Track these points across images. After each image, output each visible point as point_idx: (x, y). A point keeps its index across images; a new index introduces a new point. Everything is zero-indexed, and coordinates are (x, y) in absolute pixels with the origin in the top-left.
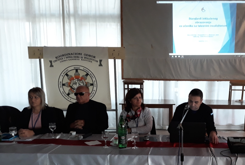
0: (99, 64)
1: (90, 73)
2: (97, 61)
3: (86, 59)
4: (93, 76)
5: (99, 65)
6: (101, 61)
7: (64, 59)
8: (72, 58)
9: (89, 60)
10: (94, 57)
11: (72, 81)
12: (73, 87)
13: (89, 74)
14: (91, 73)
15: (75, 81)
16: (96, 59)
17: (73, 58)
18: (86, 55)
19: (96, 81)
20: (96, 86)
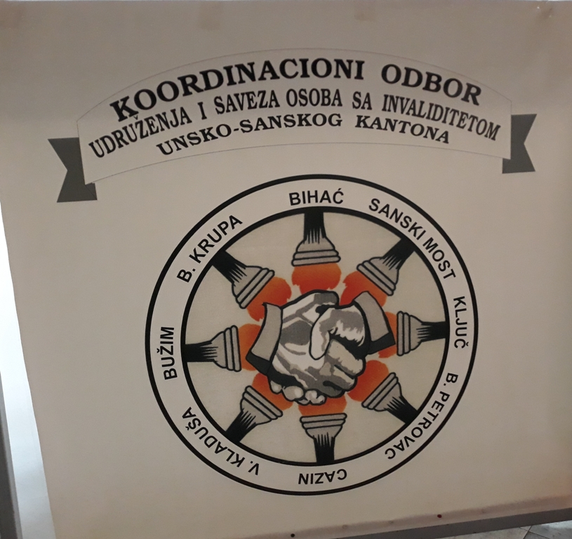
0: (508, 157)
1: (425, 238)
2: (492, 132)
3: (396, 116)
5: (505, 161)
7: (197, 125)
8: (274, 112)
9: (426, 123)
11: (273, 311)
12: (277, 364)
13: (419, 244)
15: (299, 313)
17: (284, 110)
18: (404, 76)
19: (468, 300)
20: (469, 339)
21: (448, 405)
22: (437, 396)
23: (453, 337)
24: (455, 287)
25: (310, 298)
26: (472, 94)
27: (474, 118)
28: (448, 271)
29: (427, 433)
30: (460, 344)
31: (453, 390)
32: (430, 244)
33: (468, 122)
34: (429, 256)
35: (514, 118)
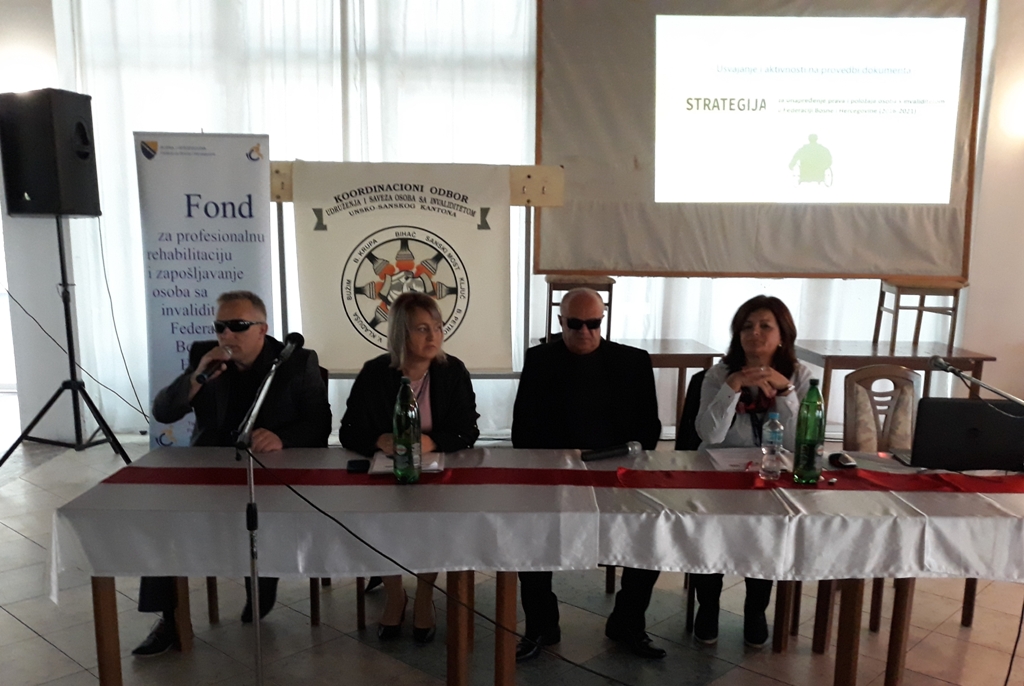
0: (480, 223)
1: (448, 253)
2: (473, 214)
3: (436, 206)
4: (457, 261)
5: (479, 225)
6: (485, 212)
7: (363, 206)
8: (390, 202)
9: (447, 209)
11: (388, 277)
12: (389, 298)
13: (445, 255)
14: (453, 254)
15: (398, 279)
16: (470, 205)
17: (394, 202)
18: (439, 192)
19: (465, 279)
20: (466, 295)
21: (458, 322)
22: (453, 318)
23: (459, 294)
24: (460, 274)
25: (402, 273)
26: (465, 199)
27: (465, 208)
28: (457, 267)
29: (449, 333)
30: (462, 297)
31: (460, 316)
32: (450, 256)
33: (463, 209)
34: (449, 260)
35: (481, 209)
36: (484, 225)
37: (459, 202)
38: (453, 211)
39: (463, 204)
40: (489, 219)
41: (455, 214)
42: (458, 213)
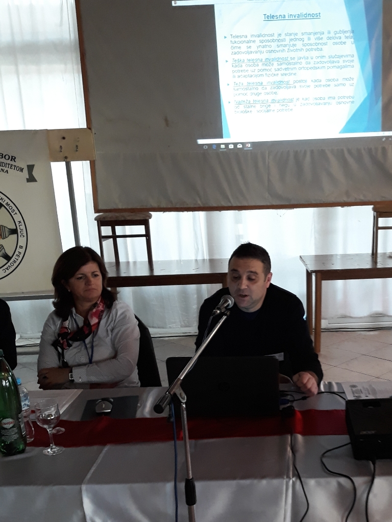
0: (28, 177)
1: (5, 202)
2: (22, 170)
4: (14, 208)
5: (27, 179)
6: (31, 168)
9: (1, 168)
10: (13, 159)
13: (4, 204)
14: (10, 202)
16: (18, 163)
19: (22, 222)
20: (25, 234)
21: (21, 256)
22: (17, 253)
23: (19, 234)
24: (18, 218)
27: (15, 166)
28: (14, 213)
29: (16, 265)
30: (22, 236)
31: (22, 251)
32: (7, 204)
33: (13, 167)
34: (8, 208)
35: (28, 166)
36: (31, 179)
37: (9, 162)
38: (6, 169)
39: (13, 163)
40: (35, 173)
41: (7, 171)
42: (9, 170)
